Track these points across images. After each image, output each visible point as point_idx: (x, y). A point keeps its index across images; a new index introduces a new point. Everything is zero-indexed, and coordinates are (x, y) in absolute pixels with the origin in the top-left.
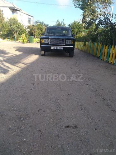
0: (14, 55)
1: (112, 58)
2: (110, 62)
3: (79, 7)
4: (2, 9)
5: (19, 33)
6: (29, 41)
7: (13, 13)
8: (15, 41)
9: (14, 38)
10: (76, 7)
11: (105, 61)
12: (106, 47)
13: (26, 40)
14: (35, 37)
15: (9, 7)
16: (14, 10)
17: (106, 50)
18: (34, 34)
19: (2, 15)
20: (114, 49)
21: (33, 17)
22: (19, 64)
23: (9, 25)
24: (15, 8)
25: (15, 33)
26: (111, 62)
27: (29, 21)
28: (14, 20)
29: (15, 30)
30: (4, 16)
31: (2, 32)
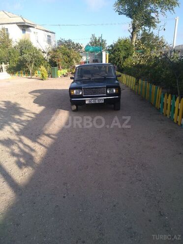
0: (33, 116)
1: (178, 115)
2: (175, 121)
3: (125, 14)
4: (6, 26)
5: (35, 64)
6: (52, 75)
7: (24, 30)
8: (30, 77)
9: (28, 71)
10: (120, 13)
11: (168, 117)
12: (168, 96)
13: (46, 75)
14: (59, 67)
15: (17, 23)
16: (24, 27)
17: (168, 100)
18: (57, 64)
19: (8, 36)
20: (180, 102)
21: (54, 33)
22: (43, 138)
23: (19, 51)
24: (26, 24)
25: (29, 64)
26: (177, 122)
27: (49, 41)
28: (26, 43)
29: (29, 60)
30: (10, 37)
31: (9, 64)
